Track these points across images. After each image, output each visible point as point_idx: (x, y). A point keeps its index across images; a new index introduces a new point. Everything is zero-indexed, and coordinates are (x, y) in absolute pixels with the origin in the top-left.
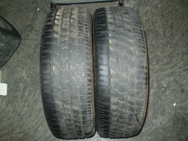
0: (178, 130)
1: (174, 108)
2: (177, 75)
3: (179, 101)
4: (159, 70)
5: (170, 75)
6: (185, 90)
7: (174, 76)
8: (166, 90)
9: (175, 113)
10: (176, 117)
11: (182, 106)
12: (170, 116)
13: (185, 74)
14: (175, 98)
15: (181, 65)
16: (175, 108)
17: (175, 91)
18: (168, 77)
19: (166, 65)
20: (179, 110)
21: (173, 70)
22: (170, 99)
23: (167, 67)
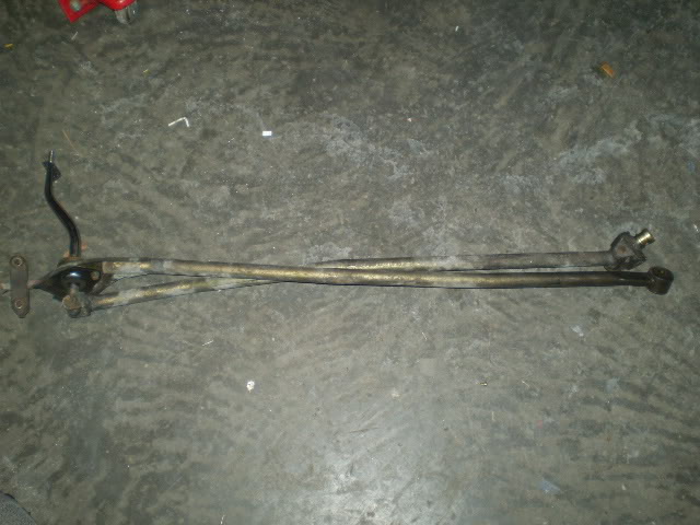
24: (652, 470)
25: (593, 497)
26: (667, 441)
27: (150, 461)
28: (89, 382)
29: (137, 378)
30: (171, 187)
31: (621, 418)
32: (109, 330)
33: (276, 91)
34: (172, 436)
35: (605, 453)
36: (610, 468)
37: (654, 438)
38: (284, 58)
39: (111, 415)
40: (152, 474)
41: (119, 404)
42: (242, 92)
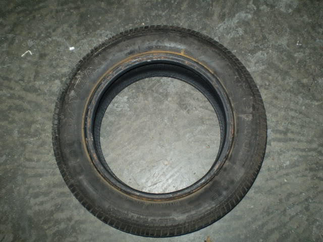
0: (100, 18)
1: (77, 45)
2: (26, 81)
3: (62, 49)
4: (41, 110)
5: (34, 90)
6: (37, 55)
7: (30, 84)
8: (62, 75)
9: (83, 39)
10: (86, 33)
11: (65, 38)
12: (93, 41)
13: (14, 74)
14: (62, 55)
15: (4, 91)
16: (76, 43)
17: (52, 64)
18: (40, 90)
19: (24, 110)
20: (74, 37)
21: (23, 93)
22: (70, 61)
23: (26, 105)
24: (297, 169)
25: (272, 189)
26: (300, 153)
27: (54, 225)
28: (15, 194)
29: (38, 186)
30: (30, 87)
31: (277, 148)
32: (18, 166)
33: (71, 26)
34: (62, 211)
35: (273, 166)
36: (277, 172)
37: (294, 153)
38: (71, 8)
39: (30, 208)
40: (58, 231)
41: (33, 201)
42: (54, 31)
